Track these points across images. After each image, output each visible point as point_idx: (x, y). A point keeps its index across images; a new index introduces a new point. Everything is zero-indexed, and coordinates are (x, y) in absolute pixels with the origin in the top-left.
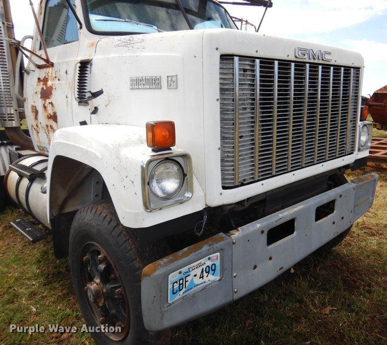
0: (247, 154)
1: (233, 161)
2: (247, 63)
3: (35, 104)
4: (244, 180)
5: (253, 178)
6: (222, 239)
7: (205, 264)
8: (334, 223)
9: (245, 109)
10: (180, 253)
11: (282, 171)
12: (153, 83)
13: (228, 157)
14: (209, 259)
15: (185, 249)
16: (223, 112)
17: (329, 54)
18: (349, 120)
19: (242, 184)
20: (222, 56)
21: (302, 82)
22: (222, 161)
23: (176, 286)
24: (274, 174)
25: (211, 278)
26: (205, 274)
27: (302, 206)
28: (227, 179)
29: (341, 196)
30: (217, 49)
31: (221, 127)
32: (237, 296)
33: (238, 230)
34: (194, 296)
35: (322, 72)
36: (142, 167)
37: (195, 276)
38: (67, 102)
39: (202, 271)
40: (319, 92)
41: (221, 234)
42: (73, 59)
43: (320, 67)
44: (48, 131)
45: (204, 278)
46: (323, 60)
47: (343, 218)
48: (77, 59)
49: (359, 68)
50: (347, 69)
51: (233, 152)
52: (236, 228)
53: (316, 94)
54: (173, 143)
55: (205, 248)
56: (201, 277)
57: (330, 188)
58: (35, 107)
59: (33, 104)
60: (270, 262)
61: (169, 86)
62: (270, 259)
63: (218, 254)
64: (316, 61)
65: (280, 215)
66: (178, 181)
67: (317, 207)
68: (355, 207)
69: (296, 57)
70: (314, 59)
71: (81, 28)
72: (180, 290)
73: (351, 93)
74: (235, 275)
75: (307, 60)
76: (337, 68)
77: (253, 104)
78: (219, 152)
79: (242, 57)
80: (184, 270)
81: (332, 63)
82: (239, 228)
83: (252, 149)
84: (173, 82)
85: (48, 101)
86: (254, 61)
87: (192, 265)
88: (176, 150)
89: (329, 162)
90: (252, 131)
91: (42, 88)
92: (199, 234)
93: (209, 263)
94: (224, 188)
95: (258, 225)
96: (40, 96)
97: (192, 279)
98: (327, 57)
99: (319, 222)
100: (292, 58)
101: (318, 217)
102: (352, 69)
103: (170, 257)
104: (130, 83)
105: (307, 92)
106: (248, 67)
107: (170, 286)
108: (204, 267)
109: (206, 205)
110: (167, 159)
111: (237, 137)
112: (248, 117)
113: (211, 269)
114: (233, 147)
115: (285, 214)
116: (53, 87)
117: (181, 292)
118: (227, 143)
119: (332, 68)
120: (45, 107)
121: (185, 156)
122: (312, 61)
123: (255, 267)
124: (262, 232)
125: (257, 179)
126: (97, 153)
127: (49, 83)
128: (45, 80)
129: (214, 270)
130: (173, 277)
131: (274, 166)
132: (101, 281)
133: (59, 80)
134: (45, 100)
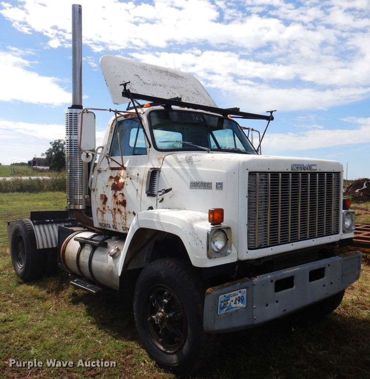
0: (263, 229)
1: (254, 233)
2: (263, 175)
3: (105, 194)
4: (261, 245)
5: (266, 244)
6: (247, 281)
7: (237, 295)
8: (324, 286)
9: (262, 202)
10: (225, 285)
11: (285, 242)
12: (207, 186)
13: (251, 230)
14: (240, 292)
15: (227, 283)
16: (249, 203)
17: (315, 165)
18: (333, 209)
19: (260, 248)
20: (249, 173)
21: (297, 185)
22: (248, 232)
23: (222, 304)
24: (279, 243)
25: (241, 305)
26: (238, 302)
27: (299, 268)
28: (250, 244)
29: (329, 265)
30: (247, 169)
31: (248, 212)
32: (256, 322)
33: (256, 278)
34: (231, 314)
35: (310, 177)
36: (208, 233)
37: (232, 301)
38: (137, 193)
39: (236, 300)
40: (309, 190)
41: (247, 278)
42: (144, 166)
43: (309, 174)
44: (115, 212)
45: (237, 304)
46: (310, 170)
47: (332, 283)
48: (147, 167)
49: (340, 172)
50: (329, 174)
51: (254, 227)
52: (255, 276)
53: (307, 192)
54: (222, 221)
55: (238, 284)
56: (235, 303)
57: (320, 258)
58: (105, 196)
59: (103, 193)
60: (277, 304)
61: (217, 187)
62: (277, 302)
63: (245, 290)
64: (306, 171)
65: (283, 272)
66: (224, 242)
67: (310, 270)
68: (342, 277)
69: (292, 170)
70: (304, 170)
71: (150, 147)
72: (224, 308)
73: (334, 191)
74: (254, 307)
75: (300, 171)
76: (321, 174)
77: (266, 199)
78: (247, 227)
79: (260, 173)
80: (227, 295)
81: (318, 171)
82: (257, 277)
83: (266, 226)
84: (220, 186)
85: (118, 192)
86: (267, 175)
87: (231, 293)
88: (224, 224)
89: (319, 238)
90: (266, 215)
91: (114, 184)
92: (234, 277)
93: (240, 295)
94: (249, 249)
95: (269, 276)
96: (111, 188)
97: (231, 303)
98: (313, 168)
99: (311, 283)
100: (290, 170)
101: (311, 279)
102: (333, 174)
103: (220, 286)
104: (190, 184)
105: (300, 190)
106: (264, 178)
107: (219, 304)
108: (237, 296)
109: (238, 259)
110: (219, 229)
111: (257, 218)
112: (263, 207)
113: (240, 299)
114: (255, 225)
115: (287, 272)
116: (125, 183)
117: (225, 309)
118: (251, 222)
119: (318, 174)
120: (115, 196)
121: (228, 228)
122: (303, 171)
123: (267, 305)
124: (272, 281)
125: (268, 245)
126: (178, 226)
127: (121, 180)
128: (117, 178)
129: (243, 300)
130: (221, 298)
131: (279, 238)
132: (164, 311)
133: (131, 179)
134: (116, 192)
